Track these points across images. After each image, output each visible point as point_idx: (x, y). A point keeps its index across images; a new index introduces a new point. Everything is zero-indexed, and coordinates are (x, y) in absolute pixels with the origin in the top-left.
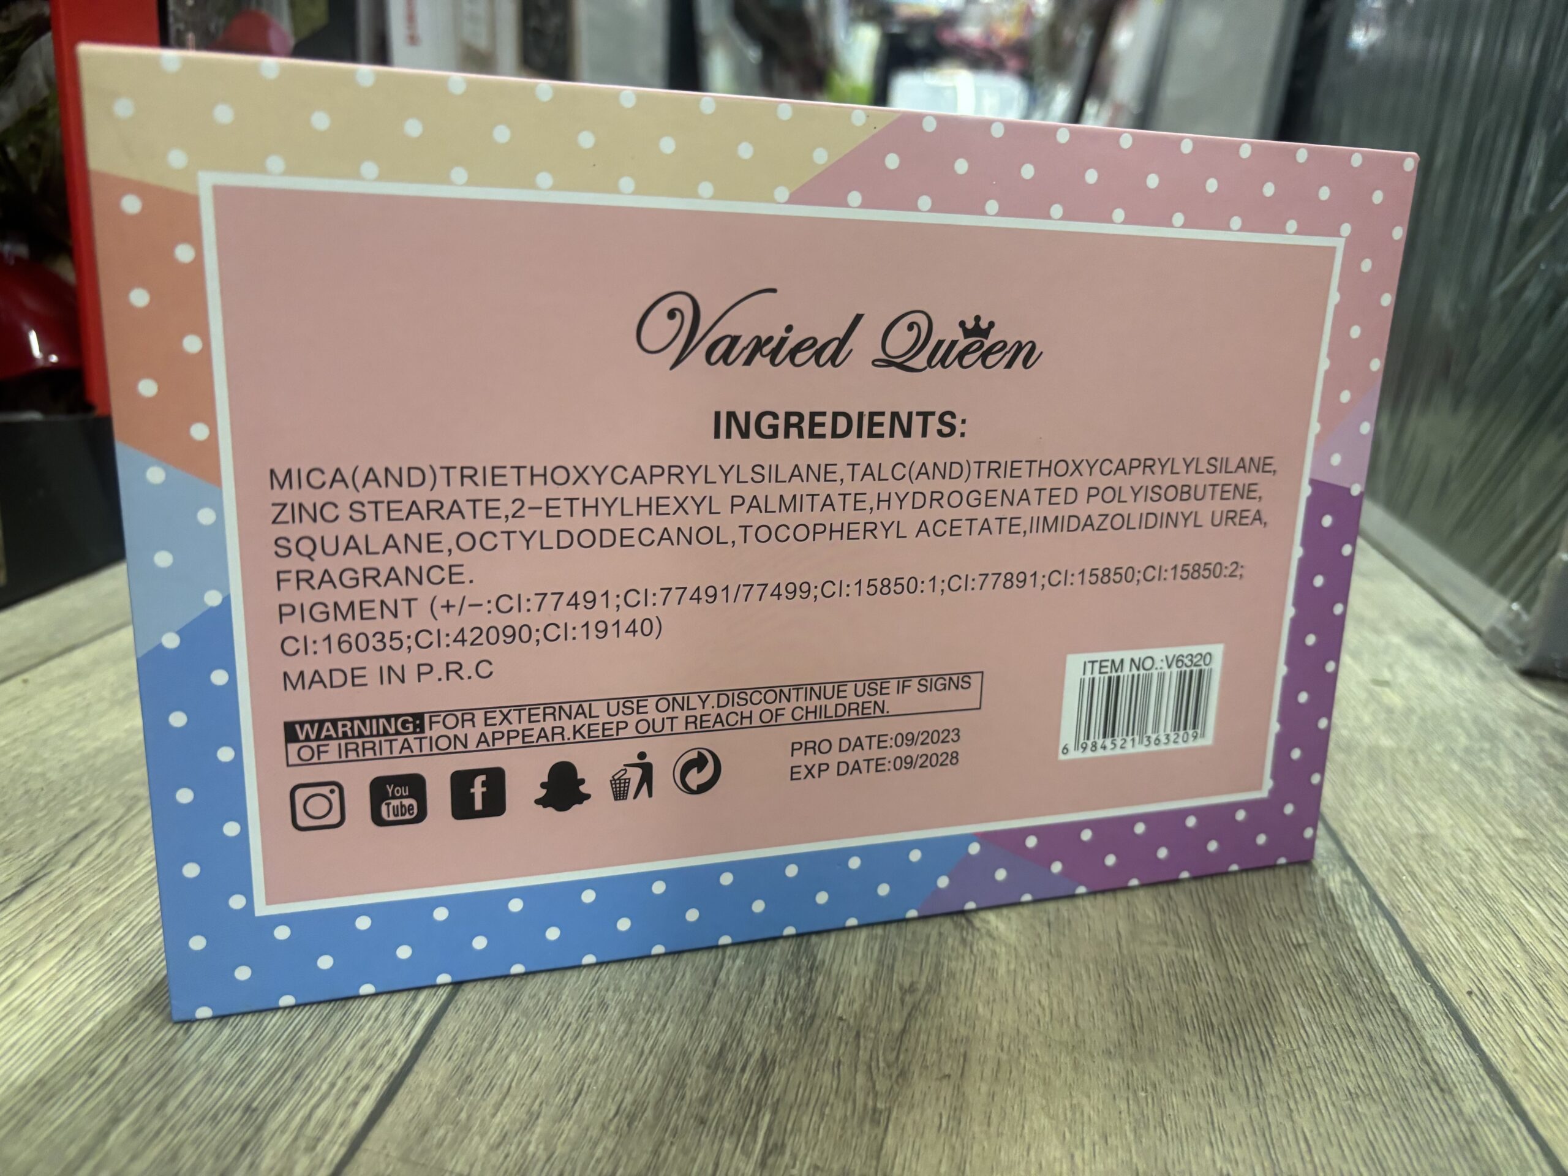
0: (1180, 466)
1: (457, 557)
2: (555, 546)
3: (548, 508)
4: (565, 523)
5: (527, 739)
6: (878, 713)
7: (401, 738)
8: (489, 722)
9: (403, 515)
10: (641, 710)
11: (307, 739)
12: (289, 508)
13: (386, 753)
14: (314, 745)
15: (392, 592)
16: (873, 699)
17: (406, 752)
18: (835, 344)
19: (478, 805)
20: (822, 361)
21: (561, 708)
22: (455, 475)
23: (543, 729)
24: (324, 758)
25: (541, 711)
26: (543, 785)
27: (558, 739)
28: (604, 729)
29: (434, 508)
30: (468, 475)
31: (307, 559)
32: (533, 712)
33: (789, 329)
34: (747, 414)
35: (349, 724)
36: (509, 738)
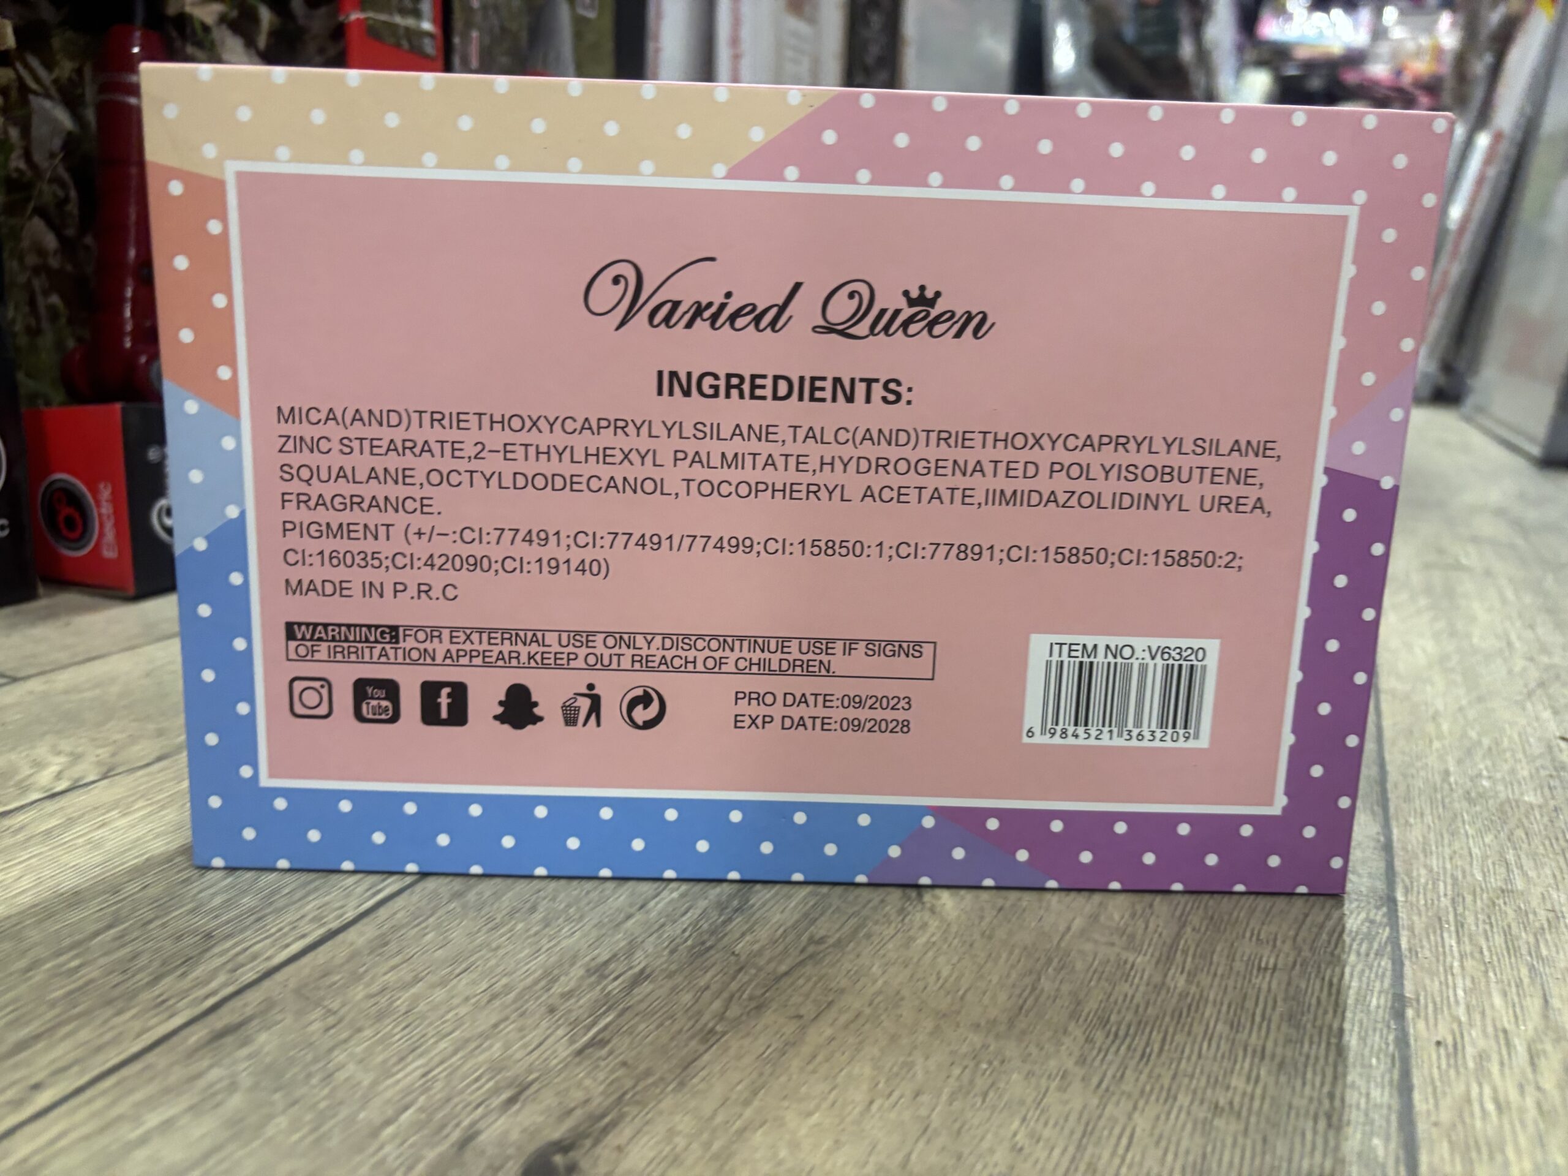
0: (1159, 445)
1: (428, 491)
2: (511, 486)
3: (506, 452)
4: (521, 466)
5: (487, 660)
6: (824, 672)
7: (379, 646)
8: (455, 640)
9: (383, 451)
10: (590, 644)
11: (303, 639)
12: (291, 441)
13: (367, 658)
14: (309, 644)
15: (374, 518)
16: (818, 658)
17: (383, 659)
18: (774, 311)
19: (444, 714)
20: (763, 325)
21: (517, 634)
22: (426, 417)
23: (501, 652)
24: (317, 656)
25: (499, 635)
26: (501, 703)
27: (514, 662)
28: (556, 659)
29: (408, 446)
30: (437, 418)
31: (305, 484)
32: (493, 635)
33: (728, 295)
34: (689, 374)
35: (337, 630)
36: (471, 657)
